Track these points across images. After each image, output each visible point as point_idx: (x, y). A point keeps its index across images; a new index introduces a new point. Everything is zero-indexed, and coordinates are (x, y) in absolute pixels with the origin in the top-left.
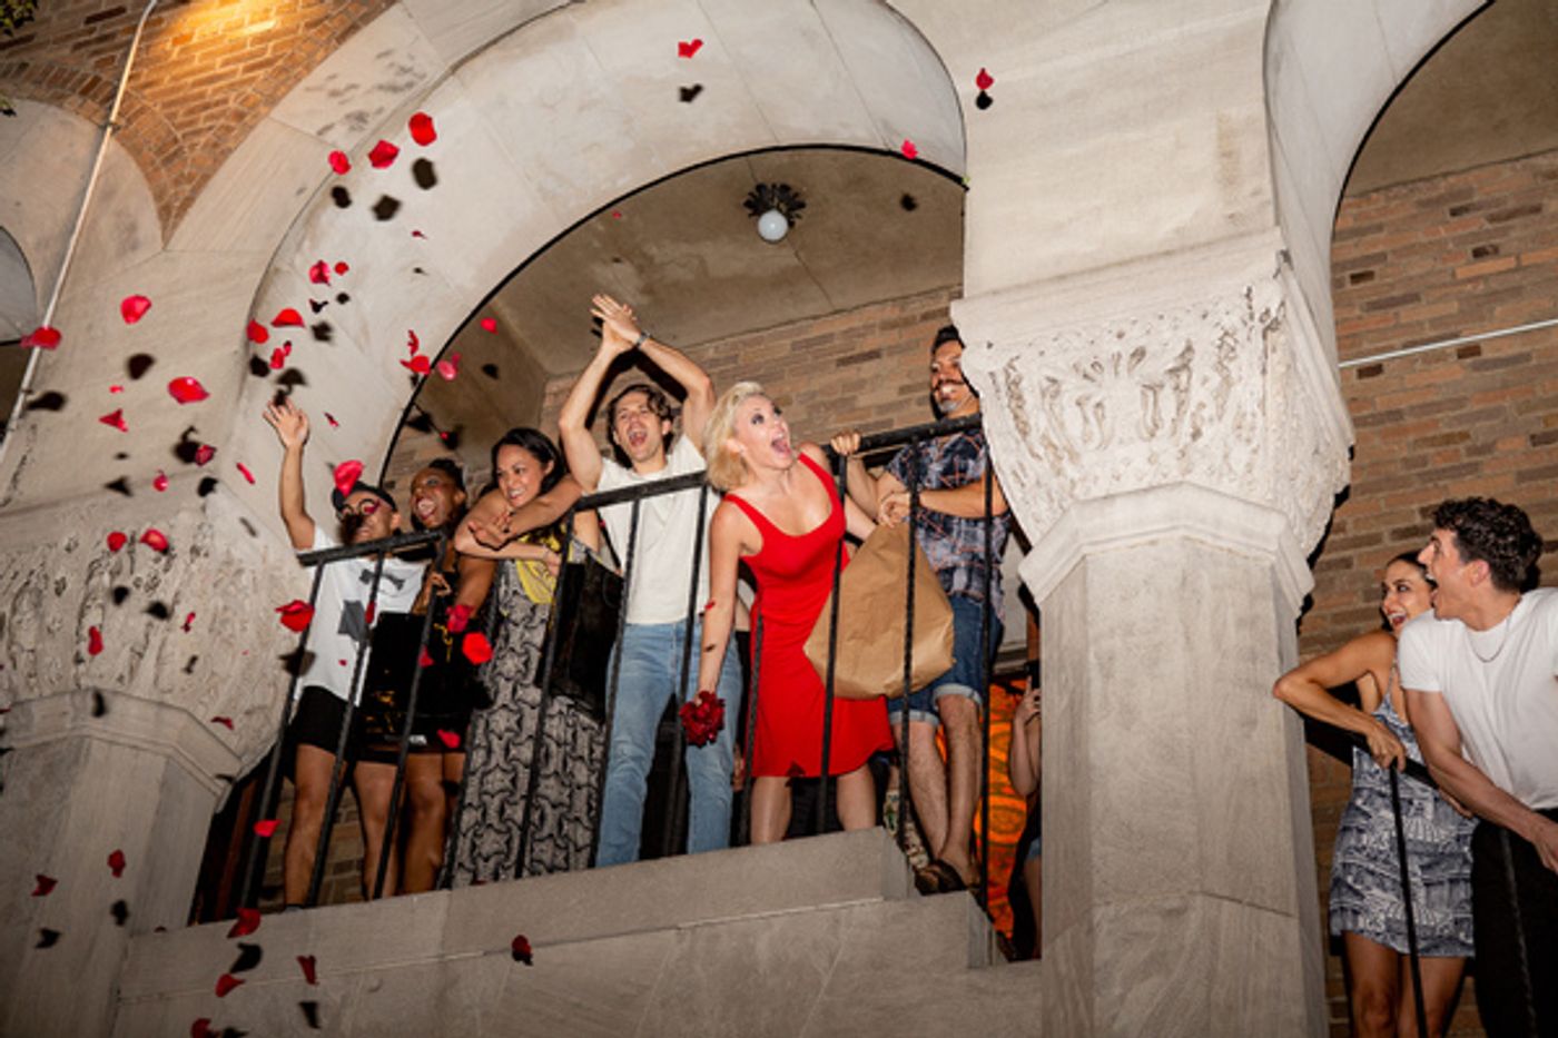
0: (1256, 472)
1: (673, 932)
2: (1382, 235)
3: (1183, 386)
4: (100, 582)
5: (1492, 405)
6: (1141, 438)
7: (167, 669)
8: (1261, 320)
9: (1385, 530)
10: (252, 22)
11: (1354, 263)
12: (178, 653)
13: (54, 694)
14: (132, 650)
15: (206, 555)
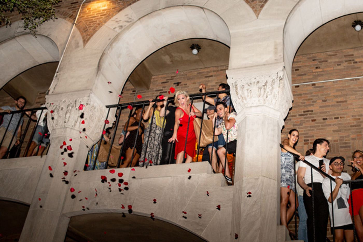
0: (276, 104)
1: (170, 177)
2: (301, 63)
3: (265, 88)
4: (70, 109)
5: (317, 94)
6: (257, 97)
8: (279, 78)
9: (297, 114)
10: (102, 7)
11: (296, 67)
13: (61, 128)
14: (75, 121)
15: (89, 105)
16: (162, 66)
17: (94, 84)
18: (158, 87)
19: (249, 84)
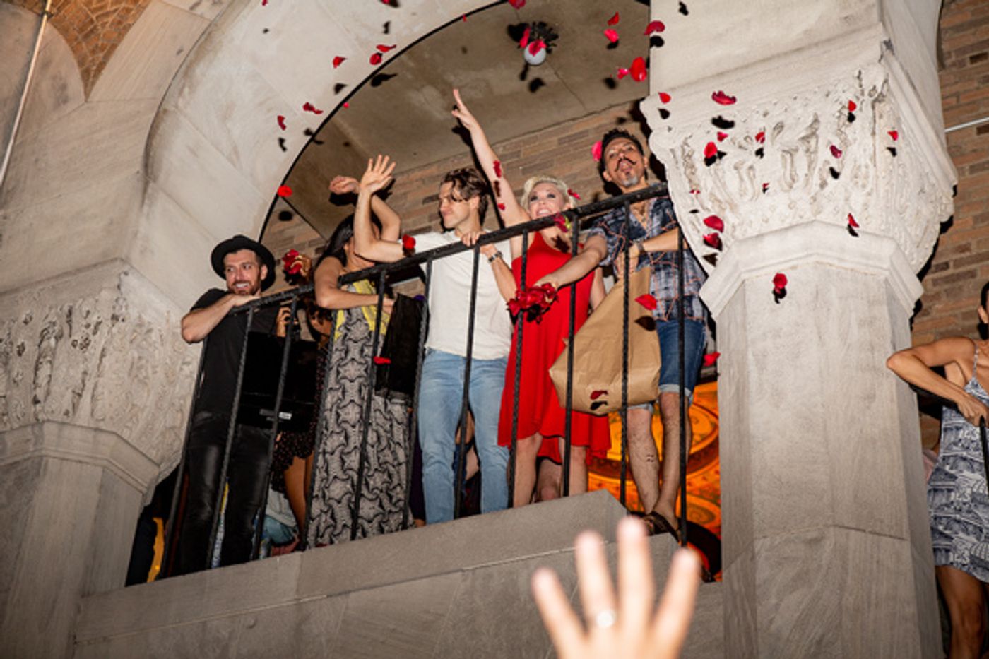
0: (871, 211)
1: (460, 573)
3: (812, 149)
4: (49, 345)
6: (783, 190)
7: (100, 404)
8: (870, 95)
11: (972, 47)
12: (106, 392)
13: (21, 427)
14: (74, 392)
15: (123, 320)
17: (135, 235)
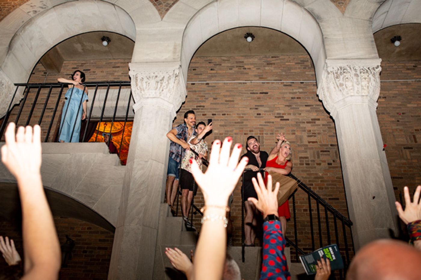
0: (170, 98)
3: (162, 83)
5: (209, 92)
6: (154, 89)
8: (175, 75)
16: (73, 53)
17: (4, 62)
18: (68, 72)
19: (148, 77)
